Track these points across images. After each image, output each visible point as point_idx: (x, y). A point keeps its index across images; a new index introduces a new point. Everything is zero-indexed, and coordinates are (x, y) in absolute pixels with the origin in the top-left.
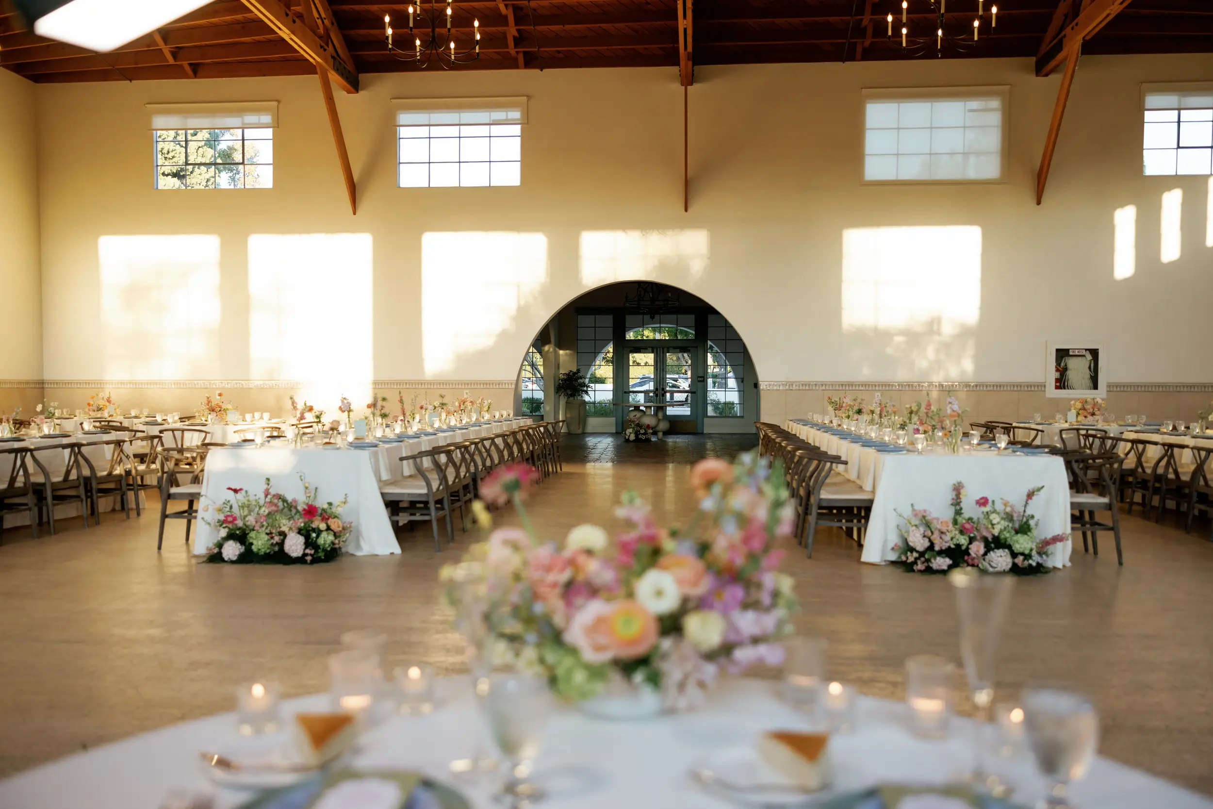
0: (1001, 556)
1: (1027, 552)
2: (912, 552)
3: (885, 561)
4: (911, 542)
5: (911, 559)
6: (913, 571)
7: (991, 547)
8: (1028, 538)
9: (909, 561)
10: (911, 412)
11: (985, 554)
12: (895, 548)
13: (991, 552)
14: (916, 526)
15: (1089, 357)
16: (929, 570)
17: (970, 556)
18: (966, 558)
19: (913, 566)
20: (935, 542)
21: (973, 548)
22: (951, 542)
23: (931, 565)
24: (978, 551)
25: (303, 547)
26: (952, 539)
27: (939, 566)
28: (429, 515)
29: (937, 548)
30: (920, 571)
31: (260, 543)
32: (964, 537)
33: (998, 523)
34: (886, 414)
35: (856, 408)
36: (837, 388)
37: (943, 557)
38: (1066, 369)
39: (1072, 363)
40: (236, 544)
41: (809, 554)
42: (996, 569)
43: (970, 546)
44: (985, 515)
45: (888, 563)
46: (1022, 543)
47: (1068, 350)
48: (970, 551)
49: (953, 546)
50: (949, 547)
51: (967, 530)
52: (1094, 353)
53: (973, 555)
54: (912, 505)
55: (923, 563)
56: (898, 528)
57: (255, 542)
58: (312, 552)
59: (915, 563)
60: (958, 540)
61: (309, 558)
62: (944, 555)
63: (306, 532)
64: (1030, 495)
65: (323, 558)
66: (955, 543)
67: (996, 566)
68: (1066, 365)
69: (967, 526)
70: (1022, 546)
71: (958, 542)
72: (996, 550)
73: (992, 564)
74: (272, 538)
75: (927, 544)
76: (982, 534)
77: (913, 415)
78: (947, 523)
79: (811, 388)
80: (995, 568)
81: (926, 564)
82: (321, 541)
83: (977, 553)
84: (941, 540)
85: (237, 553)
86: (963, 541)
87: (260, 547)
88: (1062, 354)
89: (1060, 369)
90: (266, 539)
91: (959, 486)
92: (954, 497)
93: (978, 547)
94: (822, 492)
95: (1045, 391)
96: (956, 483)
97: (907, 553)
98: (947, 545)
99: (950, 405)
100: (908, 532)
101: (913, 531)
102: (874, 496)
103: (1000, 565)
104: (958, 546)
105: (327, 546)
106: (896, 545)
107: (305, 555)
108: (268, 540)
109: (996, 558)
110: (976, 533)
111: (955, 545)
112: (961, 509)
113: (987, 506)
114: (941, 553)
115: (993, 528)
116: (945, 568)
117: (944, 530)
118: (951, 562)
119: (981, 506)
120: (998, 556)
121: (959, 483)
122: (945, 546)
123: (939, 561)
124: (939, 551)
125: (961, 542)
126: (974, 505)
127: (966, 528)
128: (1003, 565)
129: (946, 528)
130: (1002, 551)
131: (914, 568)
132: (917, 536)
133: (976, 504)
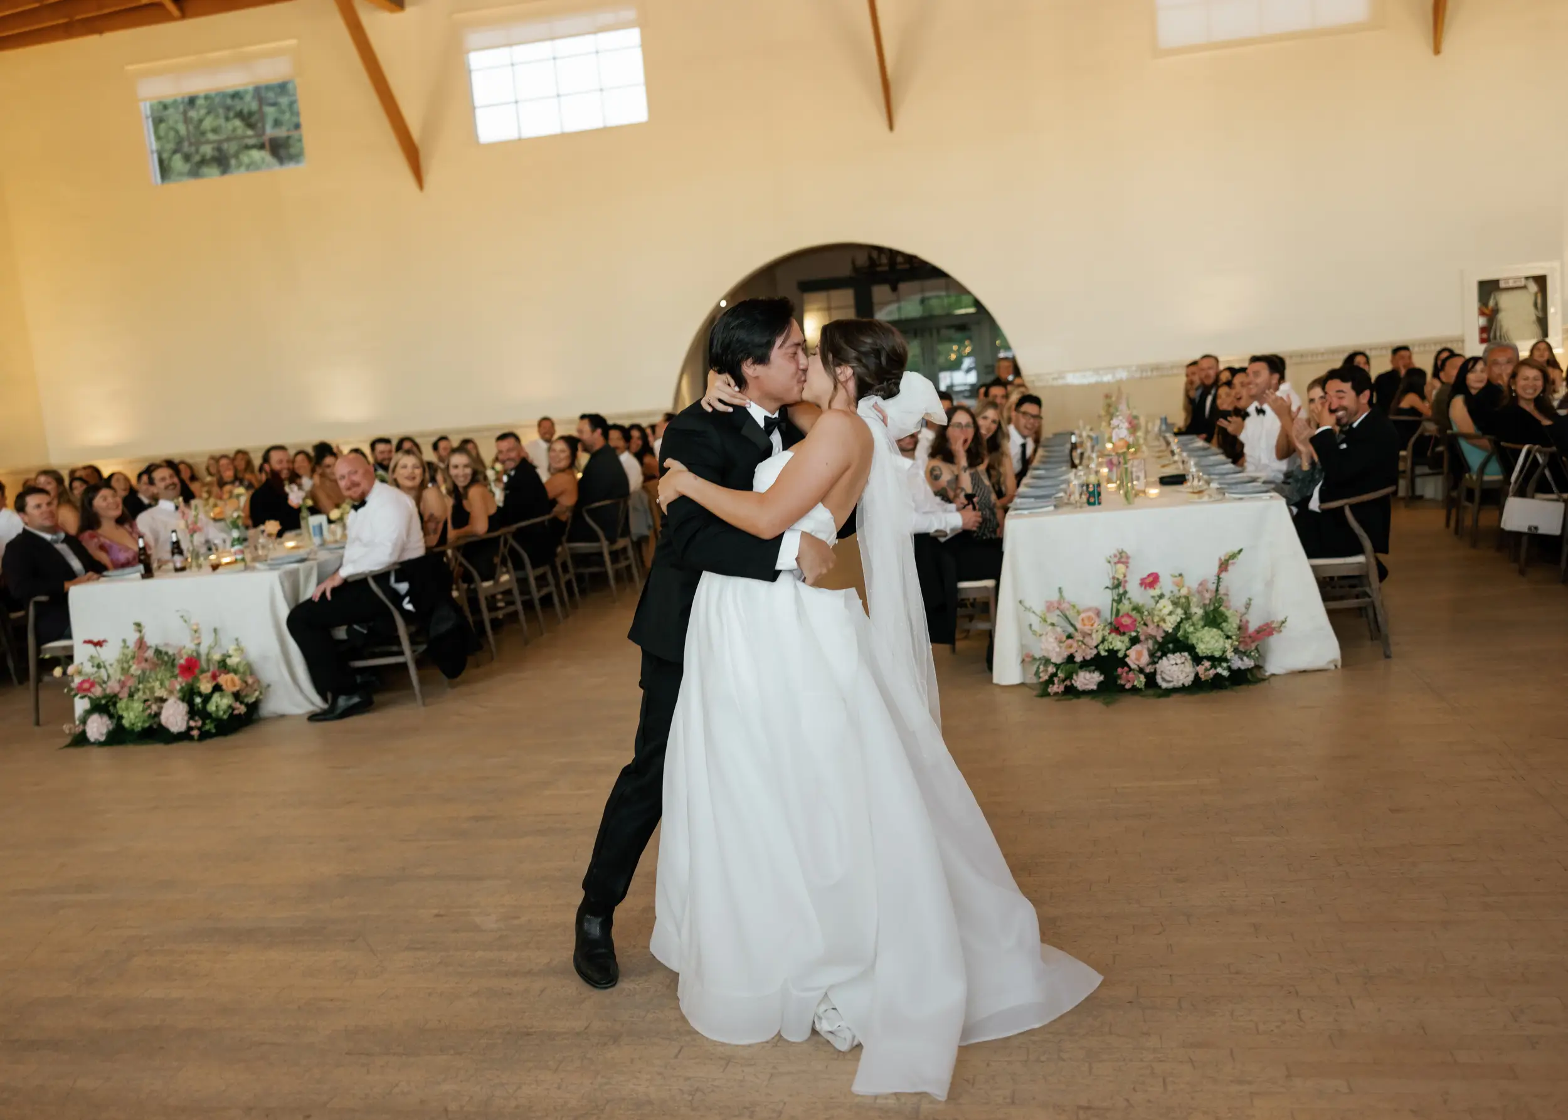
0: (1176, 664)
1: (1217, 654)
2: (1045, 666)
4: (1045, 650)
5: (1045, 677)
6: (1048, 695)
7: (1164, 650)
8: (1220, 632)
9: (1041, 681)
11: (1155, 661)
13: (1163, 659)
14: (1053, 625)
15: (1533, 287)
16: (1071, 692)
17: (1127, 669)
18: (1122, 671)
19: (1048, 687)
20: (1074, 650)
21: (1132, 656)
22: (1101, 648)
23: (1073, 684)
24: (1141, 660)
25: (186, 718)
26: (1101, 642)
27: (1085, 685)
28: (401, 653)
29: (1078, 659)
30: (1056, 694)
31: (132, 715)
32: (1122, 638)
33: (1170, 614)
37: (1090, 672)
38: (1496, 311)
39: (1505, 301)
40: (101, 718)
42: (1173, 685)
43: (1128, 652)
44: (1152, 602)
46: (1209, 641)
47: (1497, 282)
48: (1128, 661)
49: (1103, 653)
50: (1098, 655)
51: (1128, 626)
52: (1541, 281)
53: (1133, 667)
55: (1063, 681)
56: (1031, 629)
57: (125, 714)
58: (199, 723)
59: (1050, 681)
60: (1111, 643)
61: (195, 733)
62: (1093, 668)
63: (188, 695)
64: (1224, 566)
65: (214, 731)
66: (1107, 648)
67: (1170, 679)
68: (1496, 304)
69: (1130, 620)
70: (1209, 646)
71: (1111, 647)
72: (1172, 655)
73: (1164, 676)
74: (149, 707)
75: (1065, 653)
76: (1148, 632)
78: (1090, 619)
80: (1172, 681)
81: (1066, 683)
82: (211, 707)
83: (1138, 663)
84: (1084, 647)
85: (104, 731)
86: (1118, 643)
87: (133, 721)
88: (1488, 289)
89: (1487, 311)
90: (141, 709)
91: (1121, 557)
93: (1141, 652)
96: (1116, 552)
98: (1095, 652)
101: (1047, 633)
103: (1176, 677)
104: (1112, 653)
105: (221, 713)
107: (190, 729)
108: (144, 710)
109: (1170, 667)
110: (1139, 630)
111: (1106, 651)
112: (1125, 592)
113: (1156, 587)
114: (1085, 665)
115: (1165, 622)
116: (1095, 687)
117: (1087, 629)
118: (1102, 678)
119: (1148, 588)
120: (1173, 665)
121: (1121, 553)
122: (1091, 653)
123: (1085, 678)
124: (1081, 662)
125: (1116, 646)
126: (1139, 586)
127: (1124, 623)
128: (1181, 677)
129: (1089, 627)
130: (1180, 656)
131: (1049, 690)
132: (1051, 640)
133: (1141, 584)
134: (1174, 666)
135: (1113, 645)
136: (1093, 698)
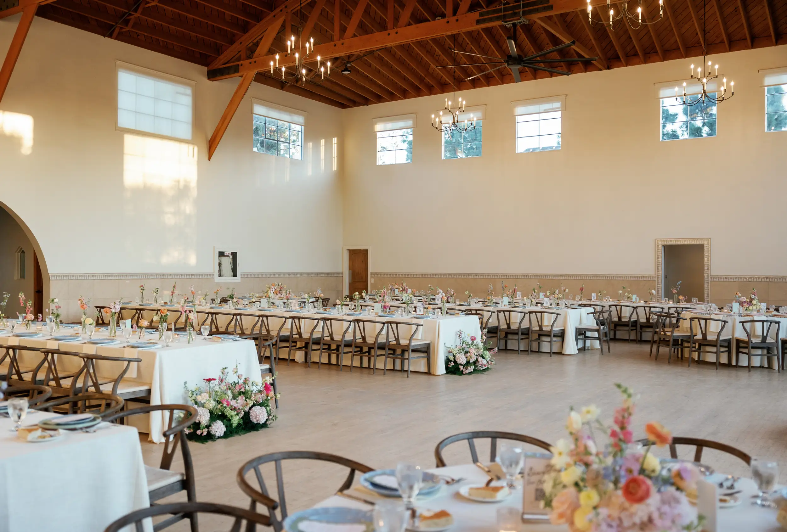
15: (231, 256)
38: (221, 264)
95: (214, 278)
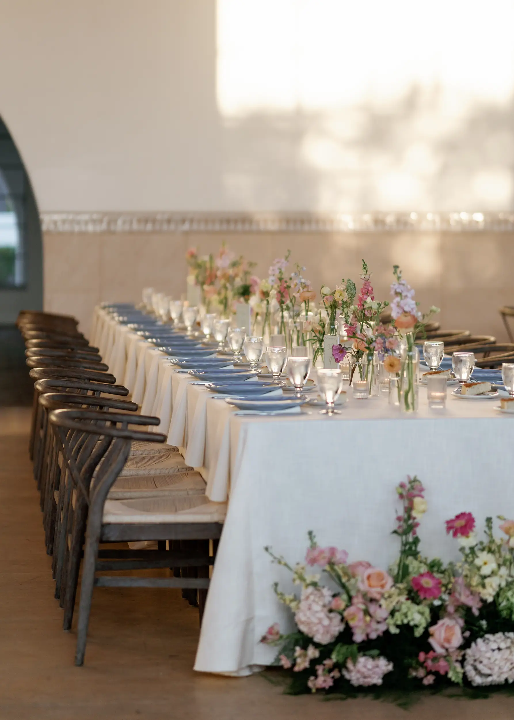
0: (499, 649)
2: (305, 648)
3: (250, 667)
4: (303, 623)
5: (302, 664)
6: (307, 691)
7: (480, 627)
9: (297, 669)
10: (334, 306)
11: (466, 644)
12: (270, 637)
13: (479, 641)
14: (314, 584)
17: (431, 653)
18: (422, 656)
19: (307, 679)
20: (352, 623)
21: (437, 635)
22: (390, 621)
23: (347, 676)
24: (448, 640)
26: (392, 613)
27: (365, 677)
29: (359, 637)
30: (320, 690)
32: (420, 608)
33: (493, 573)
34: (290, 305)
35: (239, 282)
36: (217, 227)
37: (373, 657)
41: (79, 656)
42: (490, 679)
43: (432, 629)
44: (467, 556)
45: (256, 670)
48: (431, 641)
49: (394, 630)
50: (387, 632)
51: (426, 590)
53: (439, 650)
54: (310, 533)
55: (330, 671)
56: (276, 591)
59: (311, 671)
60: (406, 615)
62: (375, 652)
66: (399, 623)
67: (488, 672)
69: (427, 582)
71: (405, 621)
72: (487, 636)
73: (480, 667)
75: (337, 628)
76: (457, 600)
77: (338, 311)
78: (380, 577)
79: (157, 227)
80: (490, 675)
81: (336, 674)
83: (447, 645)
84: (368, 618)
86: (417, 616)
91: (413, 488)
92: (401, 513)
93: (449, 628)
94: (109, 505)
96: (406, 481)
97: (294, 651)
98: (382, 628)
99: (398, 299)
100: (296, 599)
101: (307, 598)
102: (225, 514)
103: (496, 669)
104: (406, 629)
106: (271, 631)
109: (489, 654)
110: (445, 597)
111: (398, 626)
112: (416, 541)
113: (471, 534)
114: (368, 646)
115: (484, 586)
116: (378, 681)
117: (374, 592)
118: (390, 667)
119: (459, 535)
120: (493, 650)
121: (414, 481)
122: (376, 630)
123: (365, 666)
124: (363, 642)
125: (413, 620)
126: (444, 531)
127: (425, 586)
128: (506, 669)
129: (379, 589)
130: (503, 637)
131: (310, 684)
132: (317, 607)
133: (449, 529)
134: (496, 651)
135: (410, 618)
136: (377, 697)
